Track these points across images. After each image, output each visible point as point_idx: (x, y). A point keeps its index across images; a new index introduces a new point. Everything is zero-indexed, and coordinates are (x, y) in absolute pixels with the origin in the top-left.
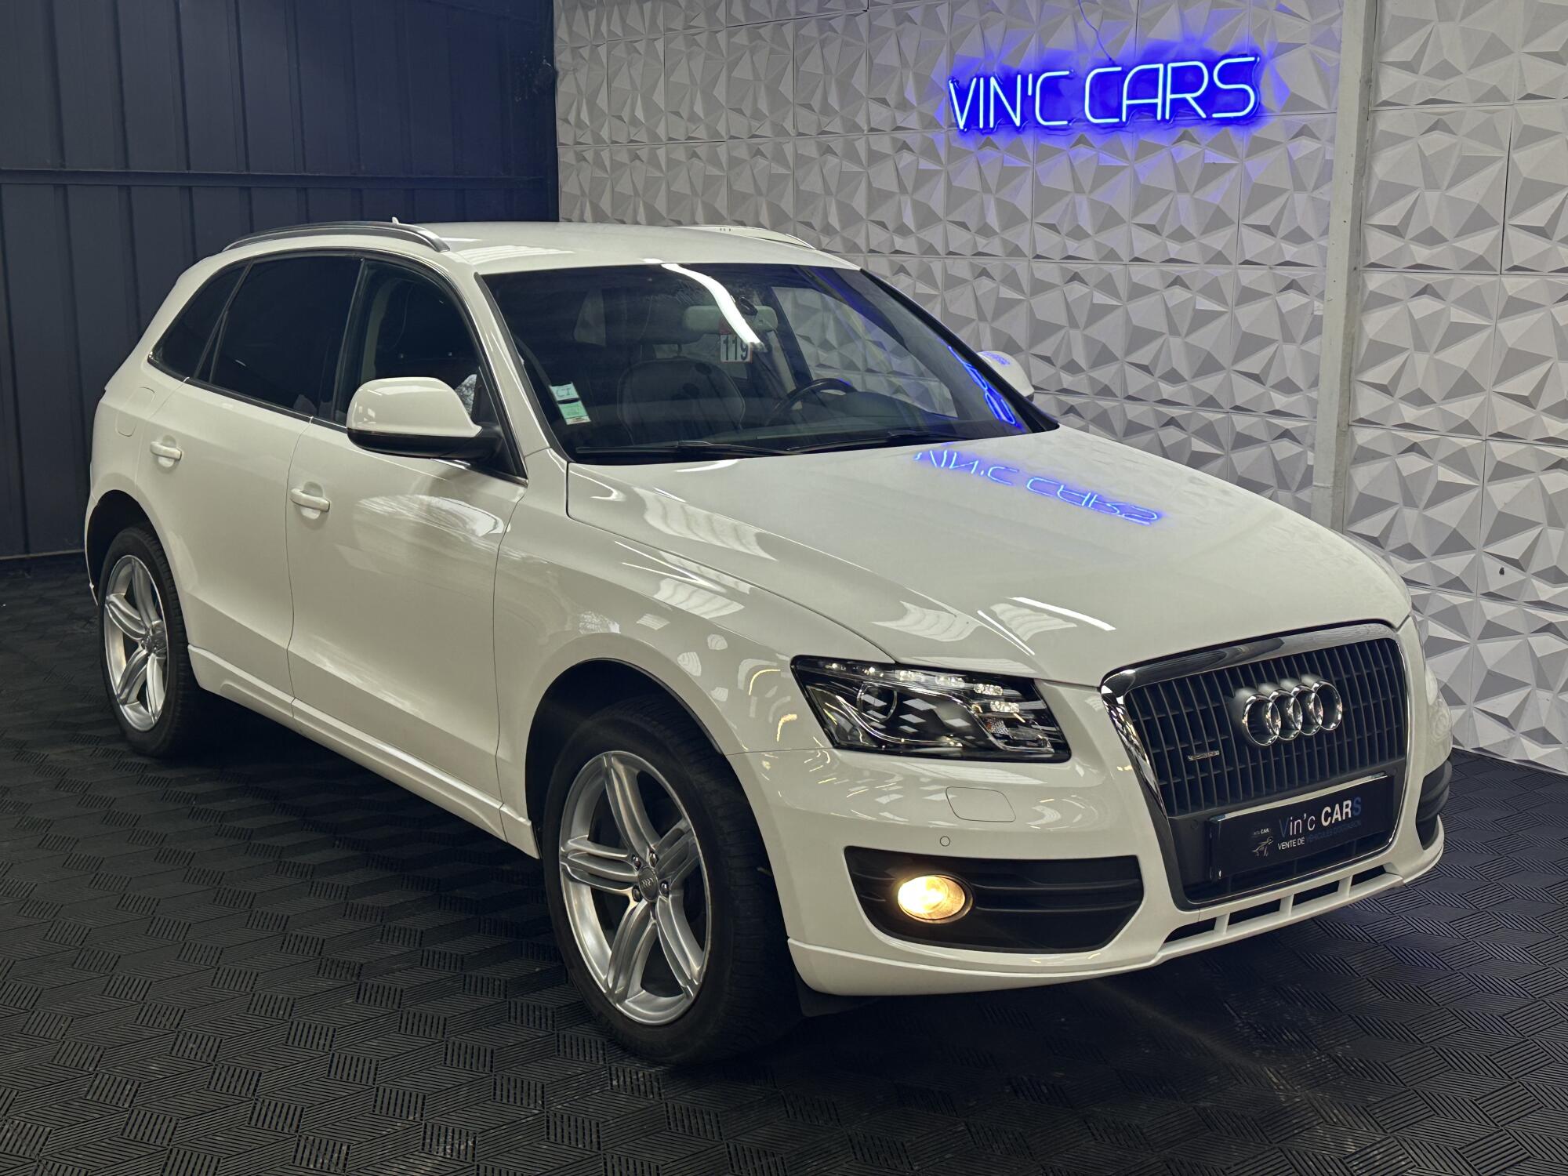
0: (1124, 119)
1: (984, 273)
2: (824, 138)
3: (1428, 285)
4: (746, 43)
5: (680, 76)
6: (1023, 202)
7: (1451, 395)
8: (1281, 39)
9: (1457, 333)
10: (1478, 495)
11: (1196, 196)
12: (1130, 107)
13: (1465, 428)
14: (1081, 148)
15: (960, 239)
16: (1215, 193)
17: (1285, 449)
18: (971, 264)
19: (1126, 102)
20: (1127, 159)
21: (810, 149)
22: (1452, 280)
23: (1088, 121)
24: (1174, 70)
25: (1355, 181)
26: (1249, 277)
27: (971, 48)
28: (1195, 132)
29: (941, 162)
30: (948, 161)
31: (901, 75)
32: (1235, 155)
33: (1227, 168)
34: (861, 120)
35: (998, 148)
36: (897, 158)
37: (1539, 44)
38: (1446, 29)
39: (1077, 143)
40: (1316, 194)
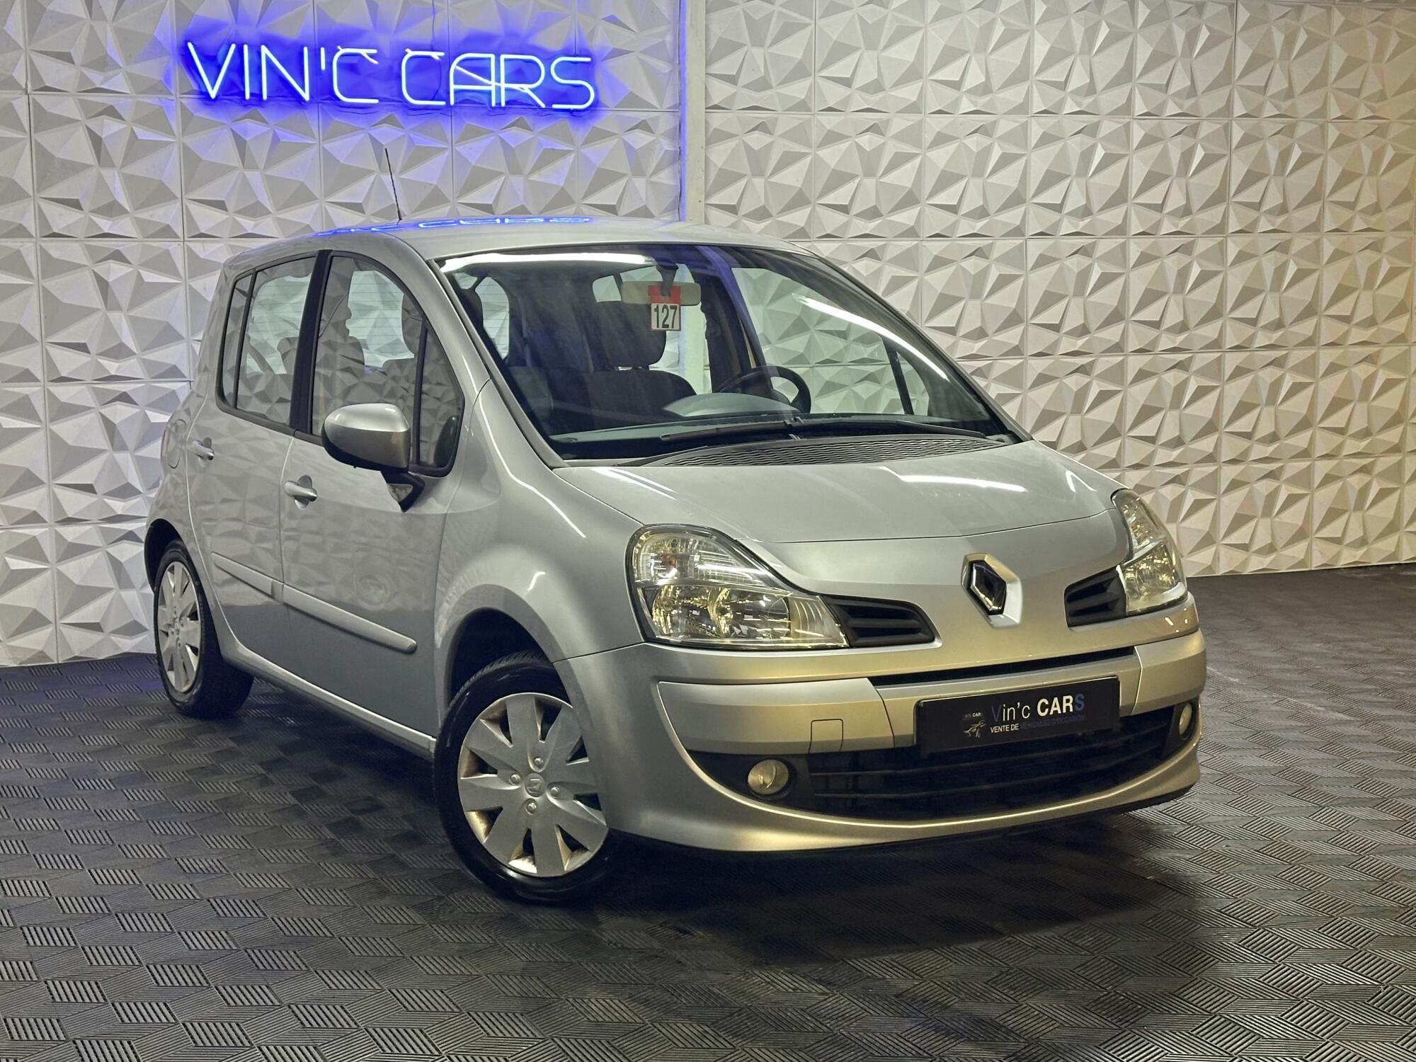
0: (452, 102)
8: (613, 45)
11: (531, 178)
14: (385, 127)
15: (212, 220)
16: (555, 175)
19: (453, 87)
20: (447, 142)
23: (407, 102)
24: (506, 60)
28: (528, 119)
29: (173, 134)
30: (184, 131)
31: (92, 28)
32: (572, 142)
33: (565, 153)
34: (20, 75)
35: (266, 123)
36: (93, 124)
37: (832, 71)
38: (758, 53)
39: (381, 123)
40: (655, 179)
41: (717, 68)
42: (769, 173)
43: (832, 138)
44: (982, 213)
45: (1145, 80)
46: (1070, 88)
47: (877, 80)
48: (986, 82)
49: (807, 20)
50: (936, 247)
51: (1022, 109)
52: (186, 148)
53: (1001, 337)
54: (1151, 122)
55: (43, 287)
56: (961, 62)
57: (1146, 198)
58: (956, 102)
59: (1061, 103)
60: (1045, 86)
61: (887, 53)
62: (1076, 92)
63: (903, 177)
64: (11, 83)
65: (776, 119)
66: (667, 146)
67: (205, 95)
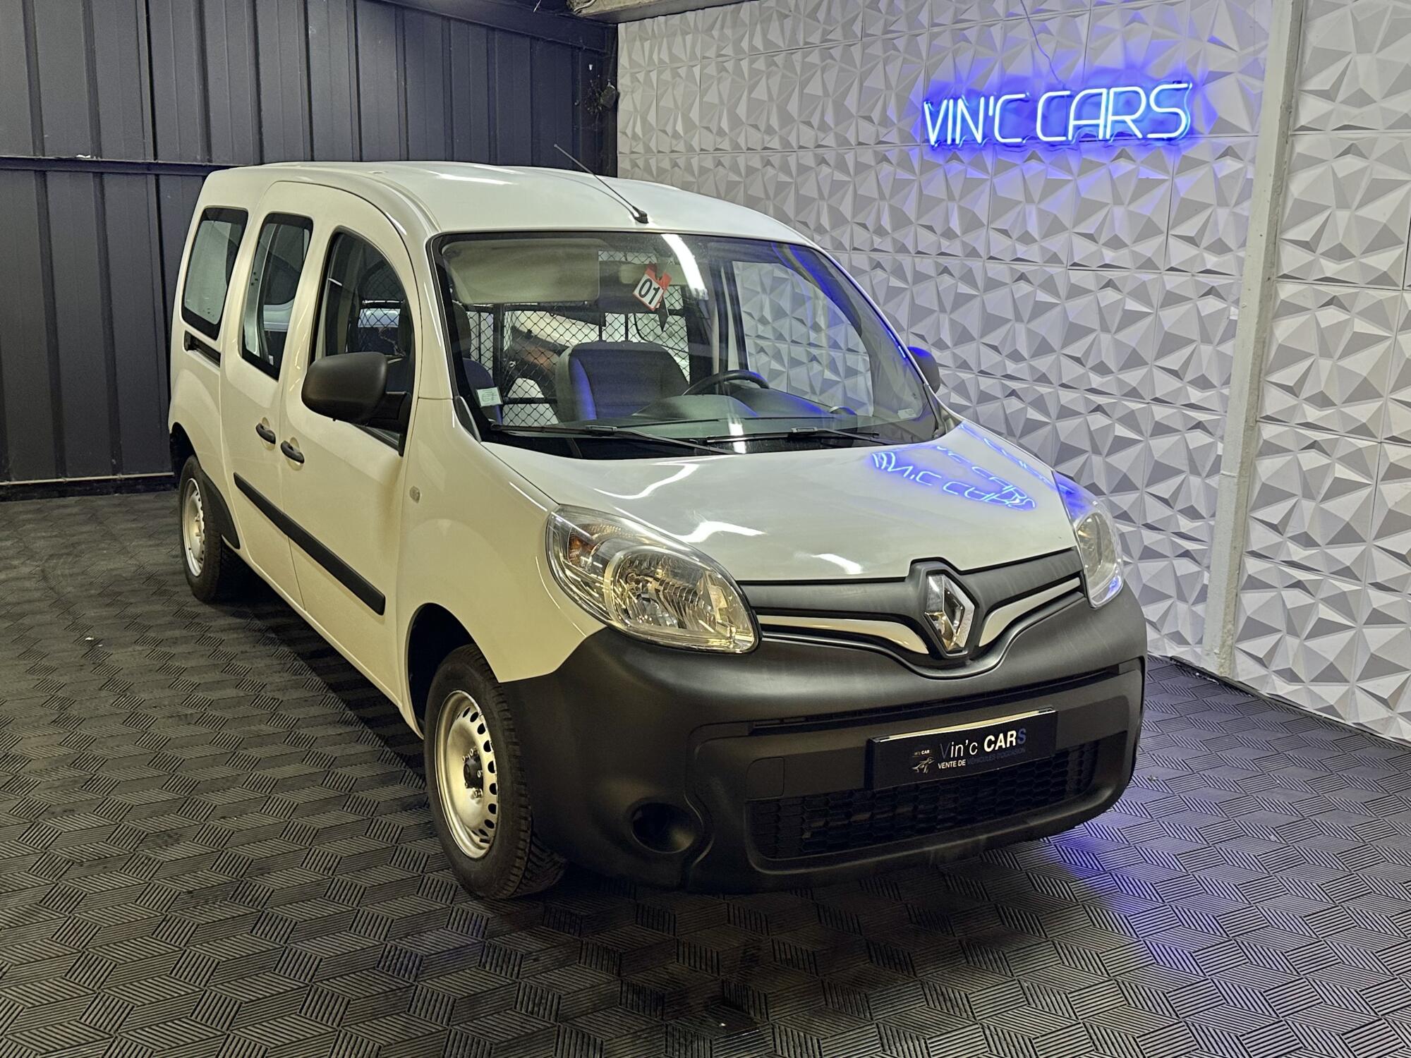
0: (1070, 137)
1: (946, 270)
2: (820, 151)
3: (1335, 297)
4: (763, 68)
5: (712, 97)
6: (982, 209)
7: (1351, 399)
8: (1212, 68)
9: (1361, 342)
10: (1371, 491)
11: (1131, 208)
13: (1362, 430)
14: (1033, 162)
15: (927, 240)
16: (1147, 205)
17: (1198, 439)
18: (936, 262)
19: (1072, 123)
20: (1072, 174)
21: (809, 160)
22: (1357, 294)
23: (1038, 138)
24: (1116, 94)
25: (1272, 198)
26: (1173, 282)
29: (915, 173)
30: (921, 174)
31: (885, 96)
32: (1167, 172)
33: (1161, 182)
34: (851, 135)
35: (962, 162)
36: (878, 168)
38: (1363, 61)
39: (1029, 159)
40: (1238, 210)
41: (1313, 85)
42: (1356, 203)
64: (846, 142)
65: (1376, 139)
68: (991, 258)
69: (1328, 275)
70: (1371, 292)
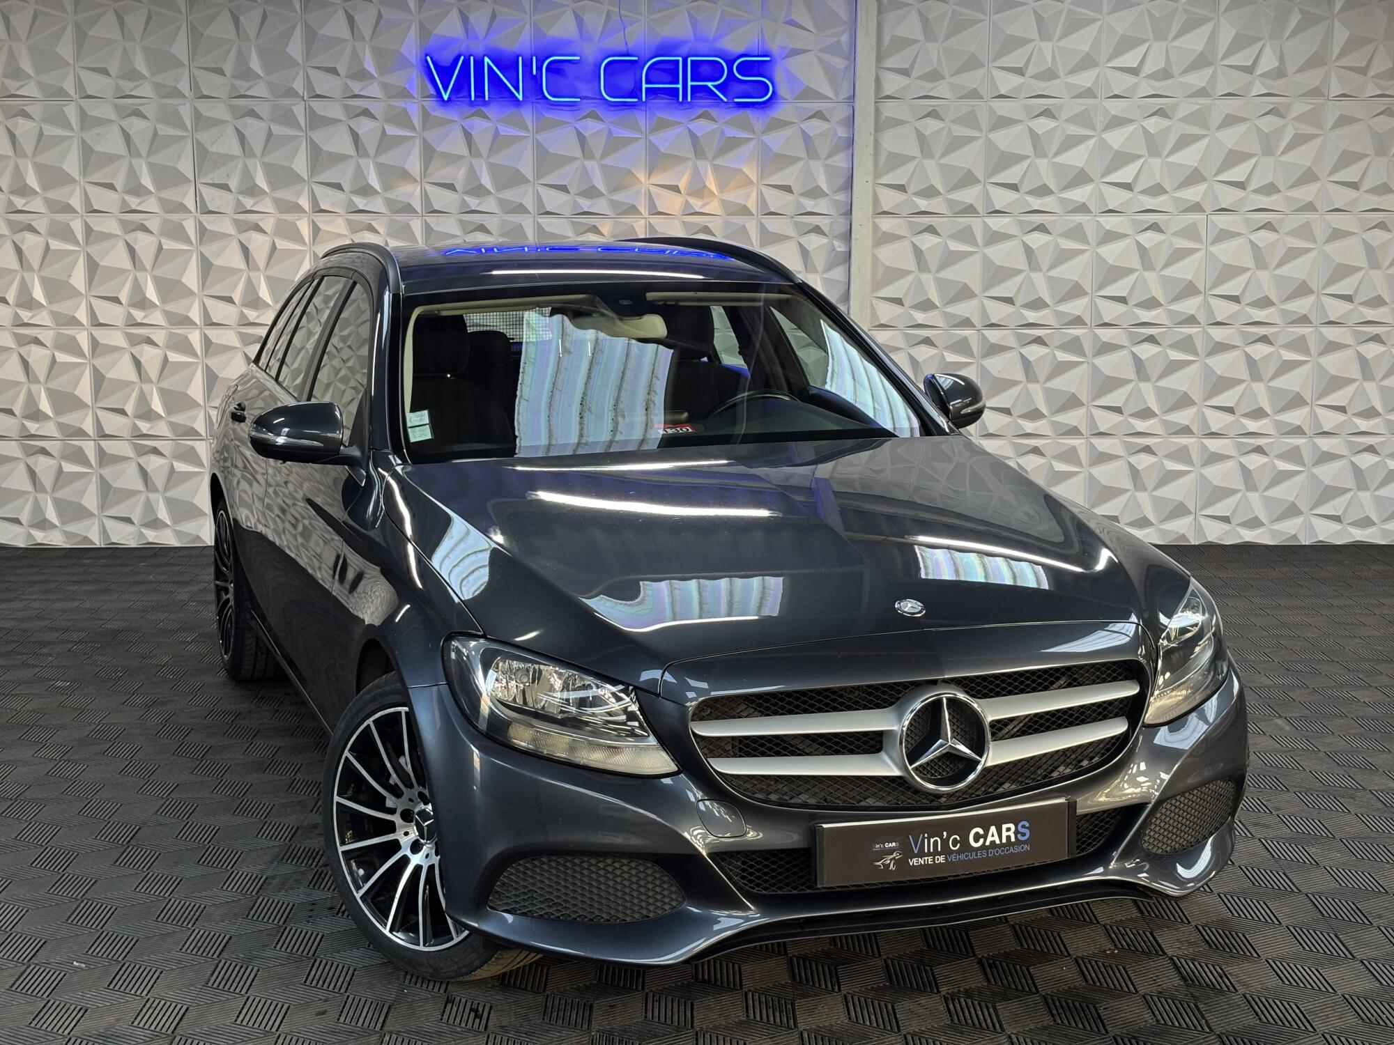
0: (644, 99)
1: (480, 228)
2: (241, 101)
3: (929, 226)
6: (526, 166)
7: (952, 301)
8: (791, 45)
9: (954, 258)
10: (976, 367)
12: (647, 89)
13: (964, 323)
14: (588, 121)
15: (444, 198)
19: (644, 86)
20: (641, 131)
21: (219, 111)
22: (947, 222)
23: (605, 99)
24: (692, 61)
26: (772, 224)
27: (450, 28)
28: (713, 112)
29: (413, 128)
30: (424, 128)
31: (354, 46)
32: (753, 131)
33: (745, 141)
34: (299, 86)
35: (488, 118)
36: (353, 123)
37: (1007, 61)
38: (933, 48)
39: (584, 118)
40: (829, 162)
41: (891, 62)
42: (938, 155)
43: (1002, 122)
44: (1157, 190)
45: (1342, 63)
46: (1259, 71)
47: (1049, 69)
48: (1164, 68)
49: (980, 16)
50: (1110, 222)
51: (1202, 92)
52: (424, 139)
53: (1177, 307)
54: (1346, 103)
55: (314, 252)
56: (1141, 50)
57: (1341, 176)
58: (1135, 87)
59: (1249, 86)
60: (1231, 70)
61: (1063, 43)
62: (1263, 75)
63: (1076, 157)
64: (291, 93)
65: (949, 107)
66: (842, 133)
67: (441, 97)
68: (548, 213)
69: (923, 209)
70: (958, 219)
